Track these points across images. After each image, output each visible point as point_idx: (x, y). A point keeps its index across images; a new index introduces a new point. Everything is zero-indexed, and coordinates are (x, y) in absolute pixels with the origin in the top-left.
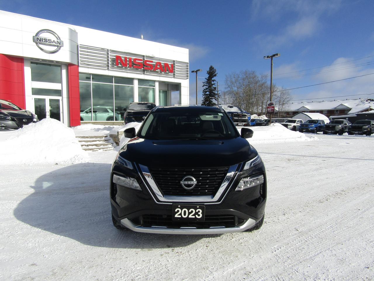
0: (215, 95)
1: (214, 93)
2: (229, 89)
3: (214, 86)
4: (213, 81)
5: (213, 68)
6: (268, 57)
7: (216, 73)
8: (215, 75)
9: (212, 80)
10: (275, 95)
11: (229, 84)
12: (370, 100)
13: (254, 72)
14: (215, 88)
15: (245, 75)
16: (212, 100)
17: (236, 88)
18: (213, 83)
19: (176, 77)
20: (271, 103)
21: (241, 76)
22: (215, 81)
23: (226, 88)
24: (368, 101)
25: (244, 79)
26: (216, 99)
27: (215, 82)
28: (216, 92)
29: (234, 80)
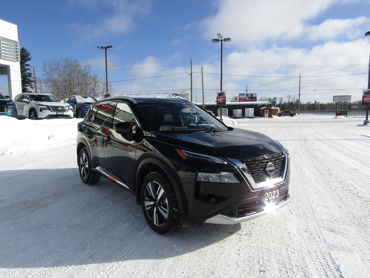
0: (30, 82)
1: (29, 80)
2: (48, 76)
3: (28, 71)
4: (27, 65)
5: (26, 51)
6: (102, 48)
7: (30, 57)
8: (29, 59)
9: (25, 64)
10: (98, 86)
11: (49, 70)
12: (175, 94)
13: (76, 61)
14: (30, 74)
15: (66, 62)
16: (27, 88)
17: (57, 77)
18: (26, 68)
19: (2, 58)
20: (107, 94)
21: (61, 63)
22: (30, 65)
23: (44, 75)
24: (174, 95)
25: (65, 67)
26: (32, 87)
27: (29, 67)
28: (32, 79)
29: (53, 66)
